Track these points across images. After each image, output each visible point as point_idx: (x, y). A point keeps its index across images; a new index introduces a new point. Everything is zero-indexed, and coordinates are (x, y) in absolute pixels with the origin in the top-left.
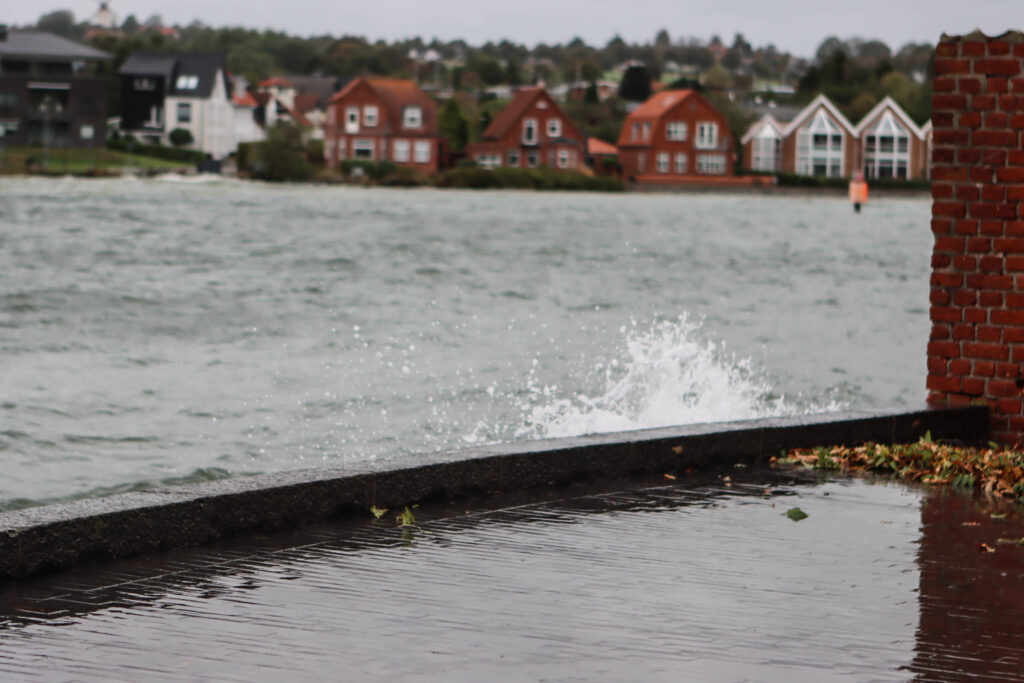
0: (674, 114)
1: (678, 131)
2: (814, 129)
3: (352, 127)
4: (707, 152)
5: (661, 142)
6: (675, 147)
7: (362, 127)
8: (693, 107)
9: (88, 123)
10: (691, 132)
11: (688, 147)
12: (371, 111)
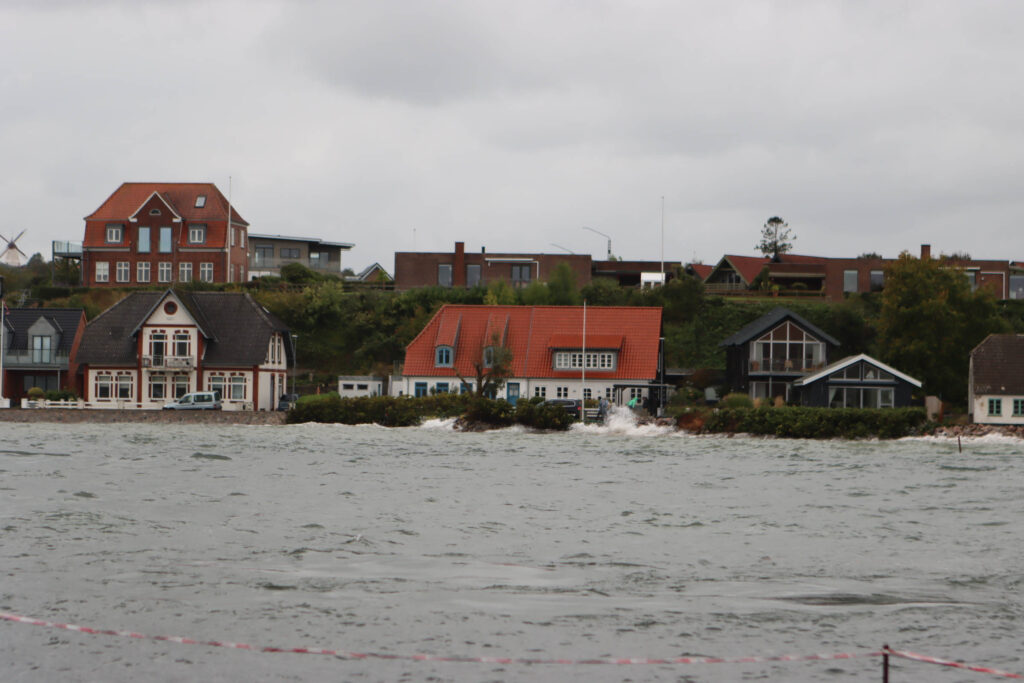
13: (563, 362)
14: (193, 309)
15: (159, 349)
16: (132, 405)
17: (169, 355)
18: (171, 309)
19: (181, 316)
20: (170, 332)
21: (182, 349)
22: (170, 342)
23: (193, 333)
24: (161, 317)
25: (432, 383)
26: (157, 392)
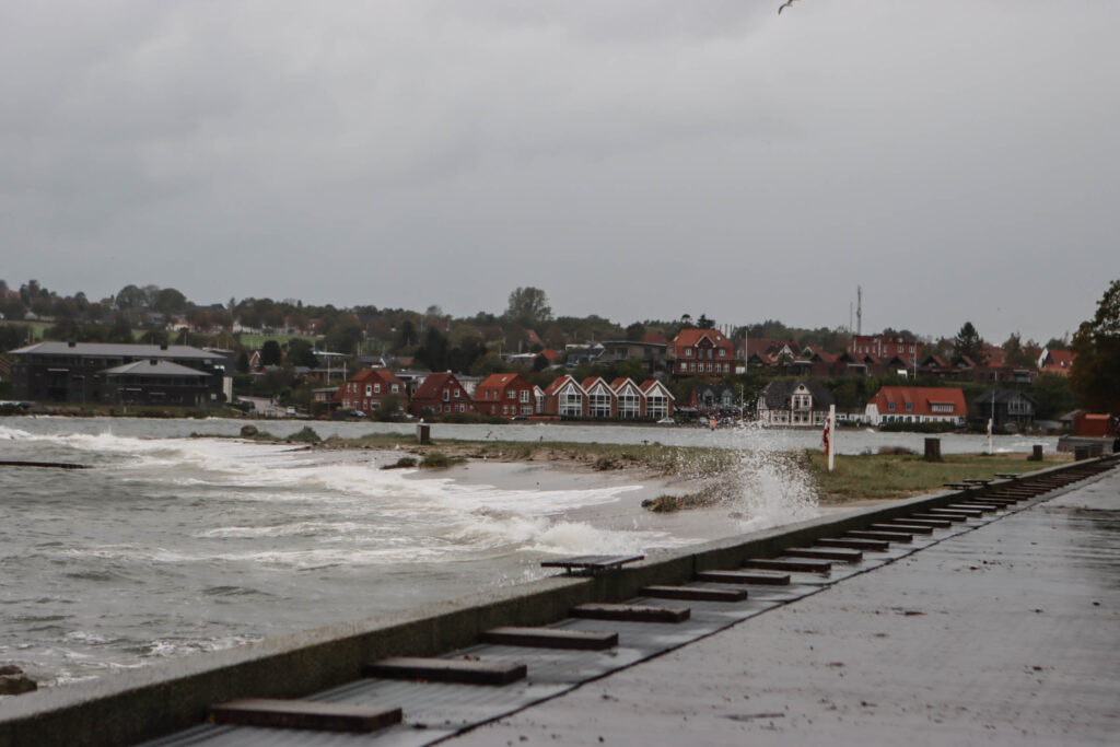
0: (510, 386)
1: (512, 394)
2: (568, 393)
3: (369, 394)
4: (525, 404)
5: (504, 400)
6: (511, 402)
7: (373, 393)
8: (519, 382)
9: (214, 393)
10: (518, 395)
11: (516, 402)
12: (377, 386)
13: (935, 409)
14: (810, 389)
15: (797, 403)
16: (787, 423)
17: (802, 405)
18: (802, 388)
19: (806, 391)
20: (802, 397)
21: (806, 403)
22: (802, 401)
23: (810, 397)
24: (798, 391)
25: (889, 416)
26: (797, 419)
